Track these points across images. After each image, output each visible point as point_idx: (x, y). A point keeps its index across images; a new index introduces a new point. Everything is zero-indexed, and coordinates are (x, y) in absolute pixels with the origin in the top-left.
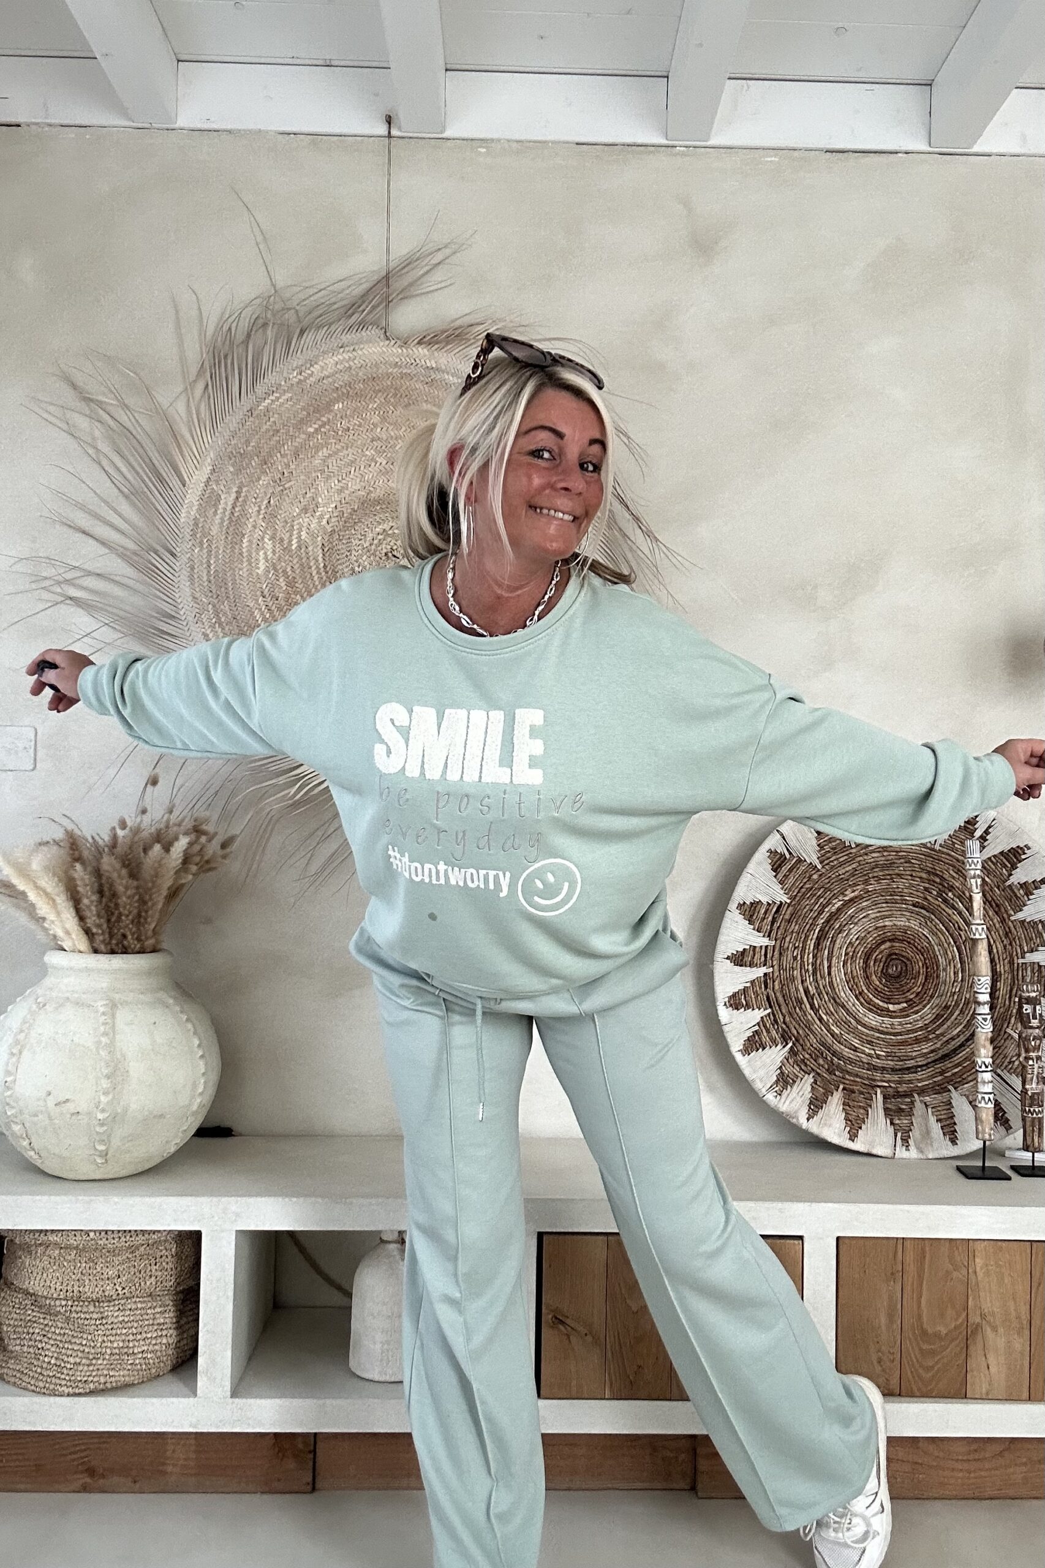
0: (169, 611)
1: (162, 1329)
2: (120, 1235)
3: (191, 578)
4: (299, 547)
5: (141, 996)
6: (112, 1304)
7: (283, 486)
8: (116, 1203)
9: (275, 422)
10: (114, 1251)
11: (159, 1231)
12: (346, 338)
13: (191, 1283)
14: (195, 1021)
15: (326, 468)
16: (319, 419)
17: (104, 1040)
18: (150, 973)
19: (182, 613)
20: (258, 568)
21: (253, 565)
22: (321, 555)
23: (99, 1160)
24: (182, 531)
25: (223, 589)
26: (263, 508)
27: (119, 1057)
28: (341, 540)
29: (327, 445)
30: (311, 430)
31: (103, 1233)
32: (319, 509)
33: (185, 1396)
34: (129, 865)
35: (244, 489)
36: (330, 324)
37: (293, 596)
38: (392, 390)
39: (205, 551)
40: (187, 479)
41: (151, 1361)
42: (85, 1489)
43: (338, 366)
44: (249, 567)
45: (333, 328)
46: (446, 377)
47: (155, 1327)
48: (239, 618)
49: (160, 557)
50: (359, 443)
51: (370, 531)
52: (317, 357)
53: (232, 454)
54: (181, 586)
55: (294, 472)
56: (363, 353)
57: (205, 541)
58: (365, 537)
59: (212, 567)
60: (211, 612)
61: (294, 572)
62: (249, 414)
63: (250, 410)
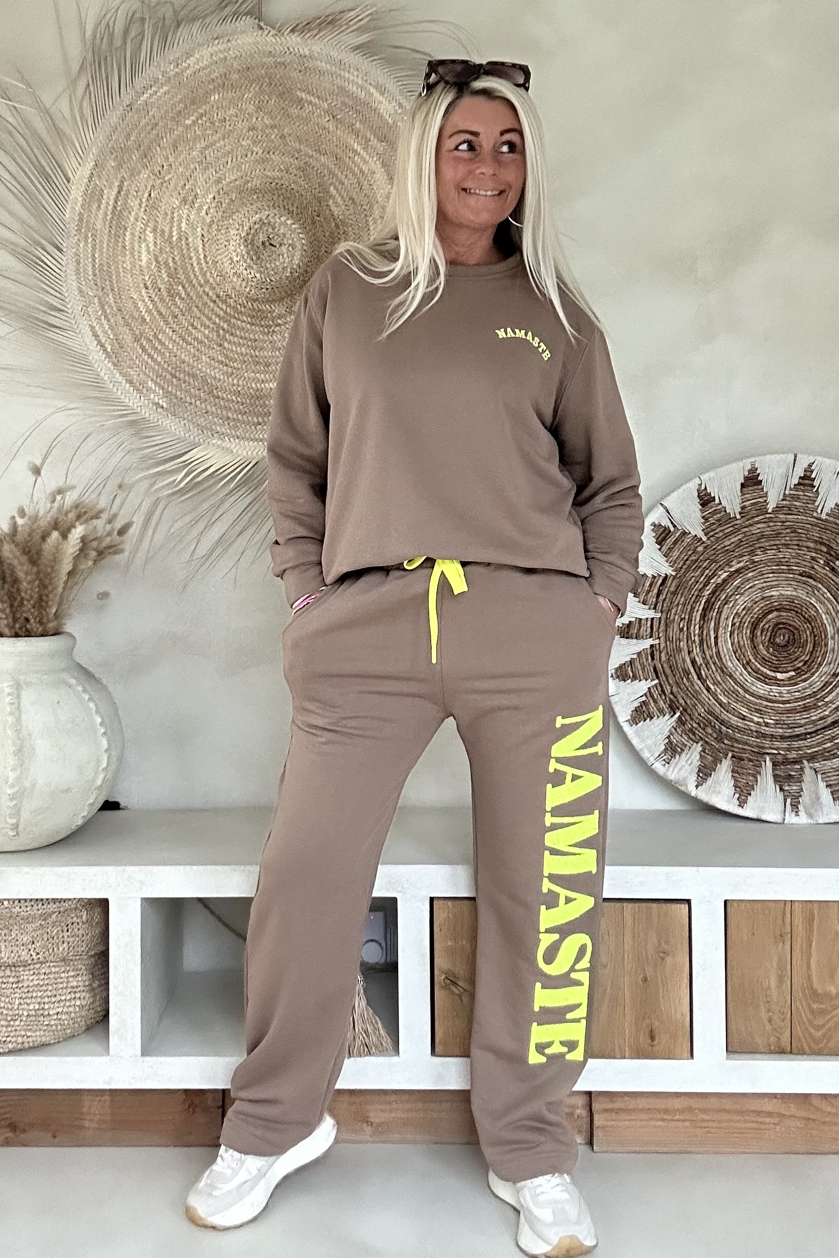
0: (58, 305)
1: (75, 992)
2: (33, 903)
3: (78, 273)
4: (180, 239)
5: (45, 677)
6: (28, 968)
7: (163, 178)
8: (27, 873)
9: (153, 116)
10: (27, 918)
11: (70, 900)
12: (219, 30)
13: (101, 948)
14: (97, 701)
15: (204, 160)
16: (197, 111)
17: (10, 719)
18: (53, 655)
19: (69, 306)
20: (141, 261)
21: (136, 257)
22: (201, 246)
23: (12, 833)
24: (67, 226)
25: (107, 282)
26: (144, 200)
27: (25, 734)
28: (220, 230)
29: (204, 136)
30: (188, 122)
31: (16, 902)
32: (198, 201)
33: (100, 1055)
34: (29, 552)
35: (126, 184)
36: (204, 17)
37: (174, 287)
38: (267, 80)
39: (90, 246)
40: (71, 176)
41: (66, 1022)
42: (7, 1143)
43: (214, 58)
44: (132, 259)
45: (208, 20)
46: (320, 64)
47: (69, 990)
48: (123, 310)
49: (47, 252)
50: (235, 133)
51: (247, 220)
52: (193, 50)
53: (114, 148)
54: (69, 281)
55: (173, 167)
56: (239, 44)
57: (90, 236)
58: (243, 227)
59: (97, 261)
60: (97, 304)
61: (175, 263)
62: (129, 108)
63: (130, 105)
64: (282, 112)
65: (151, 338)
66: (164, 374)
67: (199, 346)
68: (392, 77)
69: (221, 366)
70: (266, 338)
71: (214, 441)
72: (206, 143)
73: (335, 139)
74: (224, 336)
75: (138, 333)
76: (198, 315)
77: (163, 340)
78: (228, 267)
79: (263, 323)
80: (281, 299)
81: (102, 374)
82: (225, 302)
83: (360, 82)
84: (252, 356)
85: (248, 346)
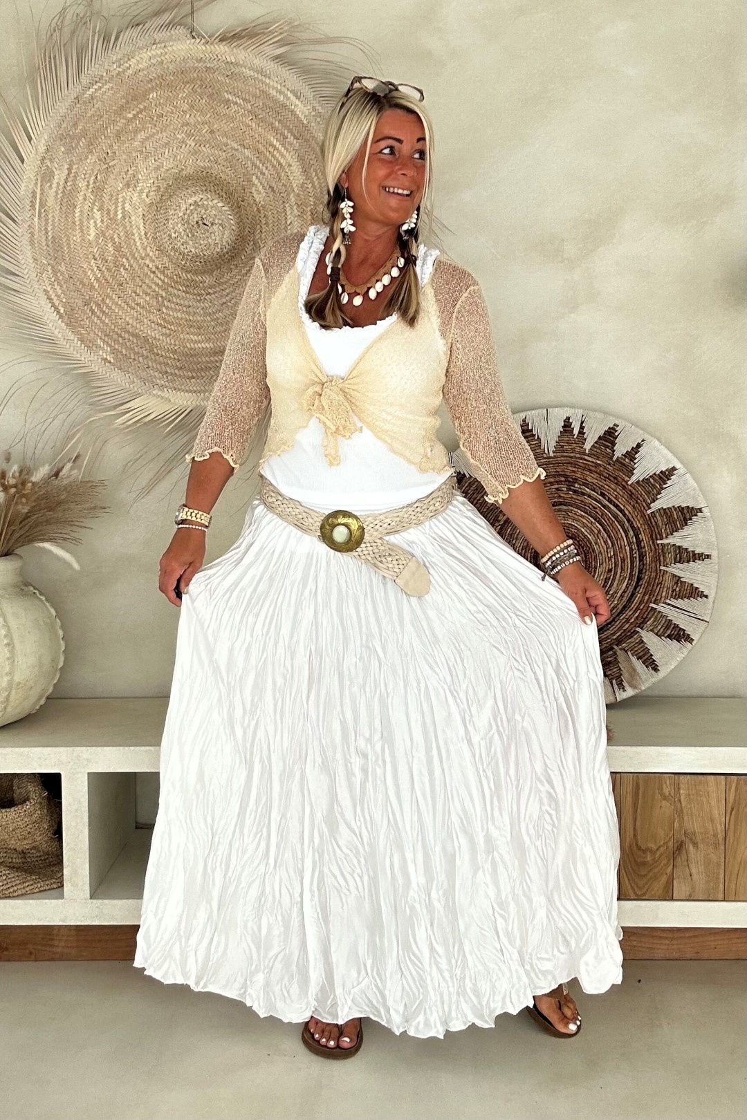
0: (13, 271)
3: (32, 243)
4: (124, 217)
7: (109, 165)
9: (98, 109)
12: (158, 36)
15: (144, 149)
16: (137, 107)
19: (25, 273)
20: (89, 235)
21: (85, 232)
22: (142, 224)
24: (22, 202)
25: (60, 253)
26: (91, 183)
28: (159, 211)
29: (144, 129)
30: (130, 116)
32: (140, 185)
33: (55, 899)
35: (74, 167)
36: (144, 23)
37: (119, 259)
38: (199, 82)
39: (43, 220)
40: (25, 158)
43: (152, 61)
44: (81, 234)
45: (147, 26)
46: (244, 70)
48: (74, 277)
49: (5, 225)
50: (172, 127)
51: (183, 202)
52: (133, 52)
53: (63, 135)
54: (24, 249)
55: (117, 152)
56: (173, 50)
57: (43, 211)
58: (180, 208)
59: (49, 234)
60: (51, 271)
61: (120, 238)
62: (77, 101)
63: (77, 97)
64: (212, 110)
65: (100, 302)
66: (111, 334)
67: (141, 311)
68: (307, 84)
69: (160, 328)
70: (199, 305)
71: (154, 392)
72: (146, 135)
73: (257, 136)
74: (163, 302)
75: (87, 298)
76: (140, 284)
77: (110, 305)
78: (166, 242)
79: (196, 292)
80: (211, 272)
81: (56, 332)
82: (163, 273)
83: (279, 88)
84: (186, 321)
85: (183, 311)
